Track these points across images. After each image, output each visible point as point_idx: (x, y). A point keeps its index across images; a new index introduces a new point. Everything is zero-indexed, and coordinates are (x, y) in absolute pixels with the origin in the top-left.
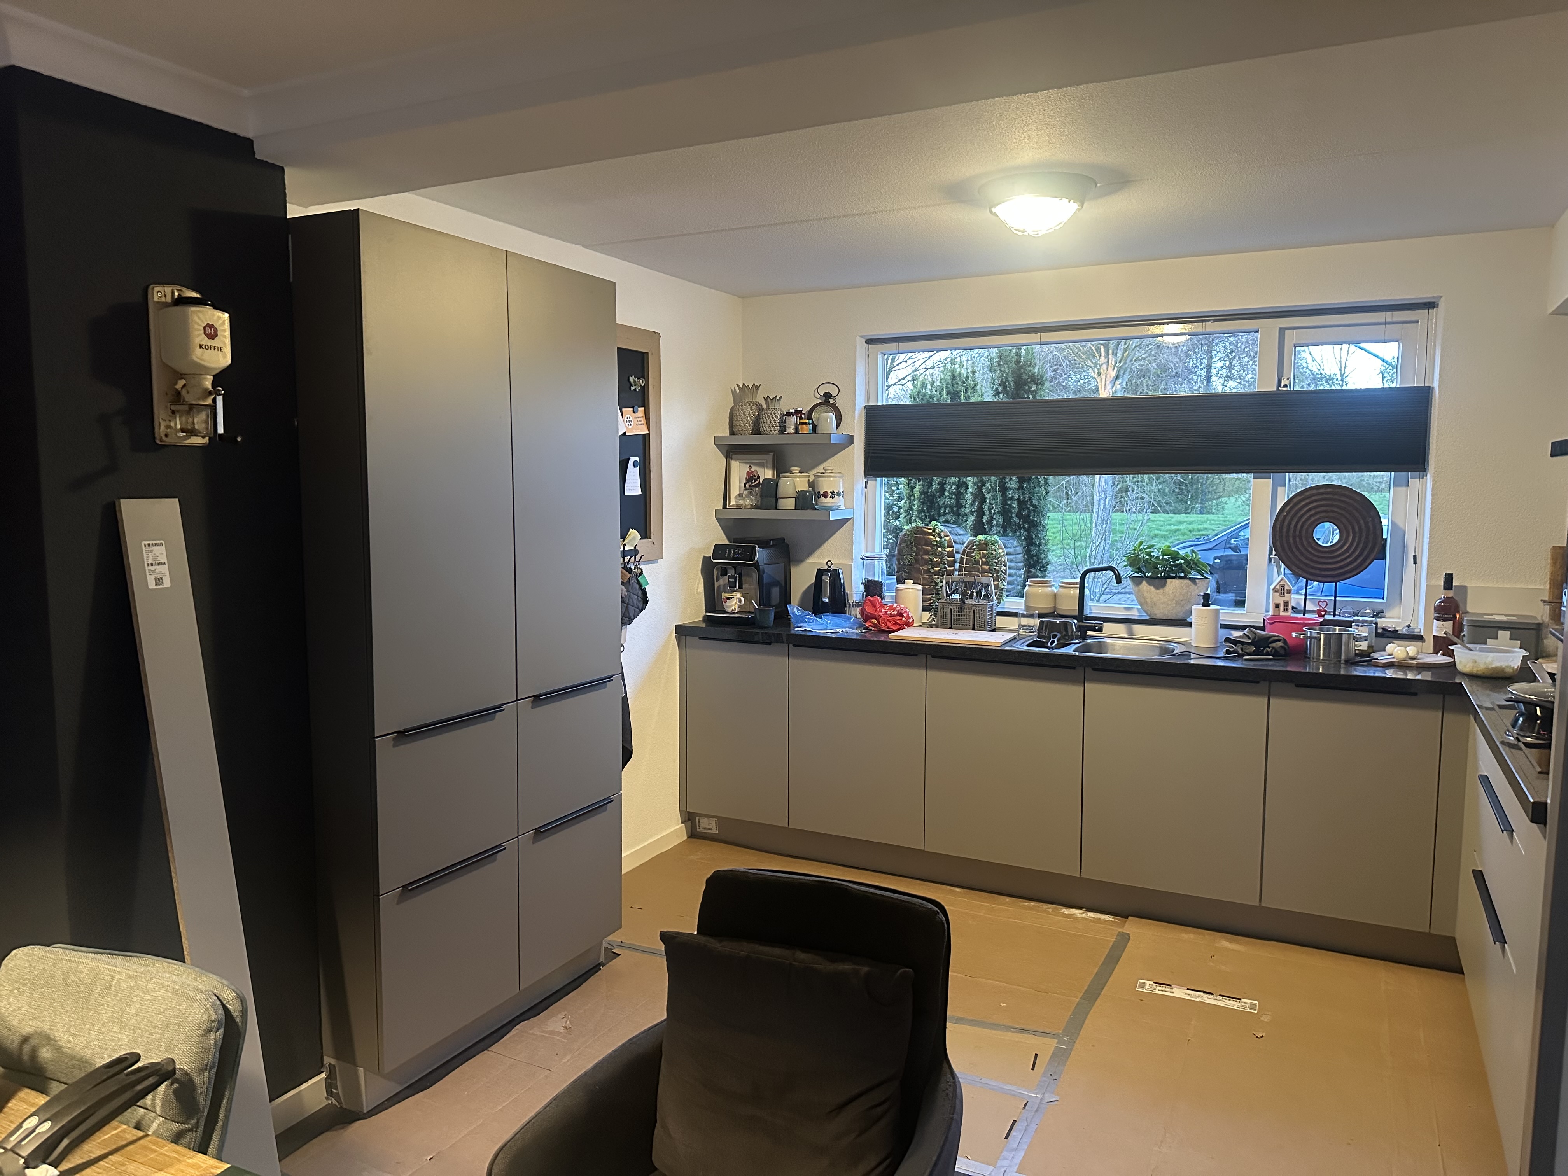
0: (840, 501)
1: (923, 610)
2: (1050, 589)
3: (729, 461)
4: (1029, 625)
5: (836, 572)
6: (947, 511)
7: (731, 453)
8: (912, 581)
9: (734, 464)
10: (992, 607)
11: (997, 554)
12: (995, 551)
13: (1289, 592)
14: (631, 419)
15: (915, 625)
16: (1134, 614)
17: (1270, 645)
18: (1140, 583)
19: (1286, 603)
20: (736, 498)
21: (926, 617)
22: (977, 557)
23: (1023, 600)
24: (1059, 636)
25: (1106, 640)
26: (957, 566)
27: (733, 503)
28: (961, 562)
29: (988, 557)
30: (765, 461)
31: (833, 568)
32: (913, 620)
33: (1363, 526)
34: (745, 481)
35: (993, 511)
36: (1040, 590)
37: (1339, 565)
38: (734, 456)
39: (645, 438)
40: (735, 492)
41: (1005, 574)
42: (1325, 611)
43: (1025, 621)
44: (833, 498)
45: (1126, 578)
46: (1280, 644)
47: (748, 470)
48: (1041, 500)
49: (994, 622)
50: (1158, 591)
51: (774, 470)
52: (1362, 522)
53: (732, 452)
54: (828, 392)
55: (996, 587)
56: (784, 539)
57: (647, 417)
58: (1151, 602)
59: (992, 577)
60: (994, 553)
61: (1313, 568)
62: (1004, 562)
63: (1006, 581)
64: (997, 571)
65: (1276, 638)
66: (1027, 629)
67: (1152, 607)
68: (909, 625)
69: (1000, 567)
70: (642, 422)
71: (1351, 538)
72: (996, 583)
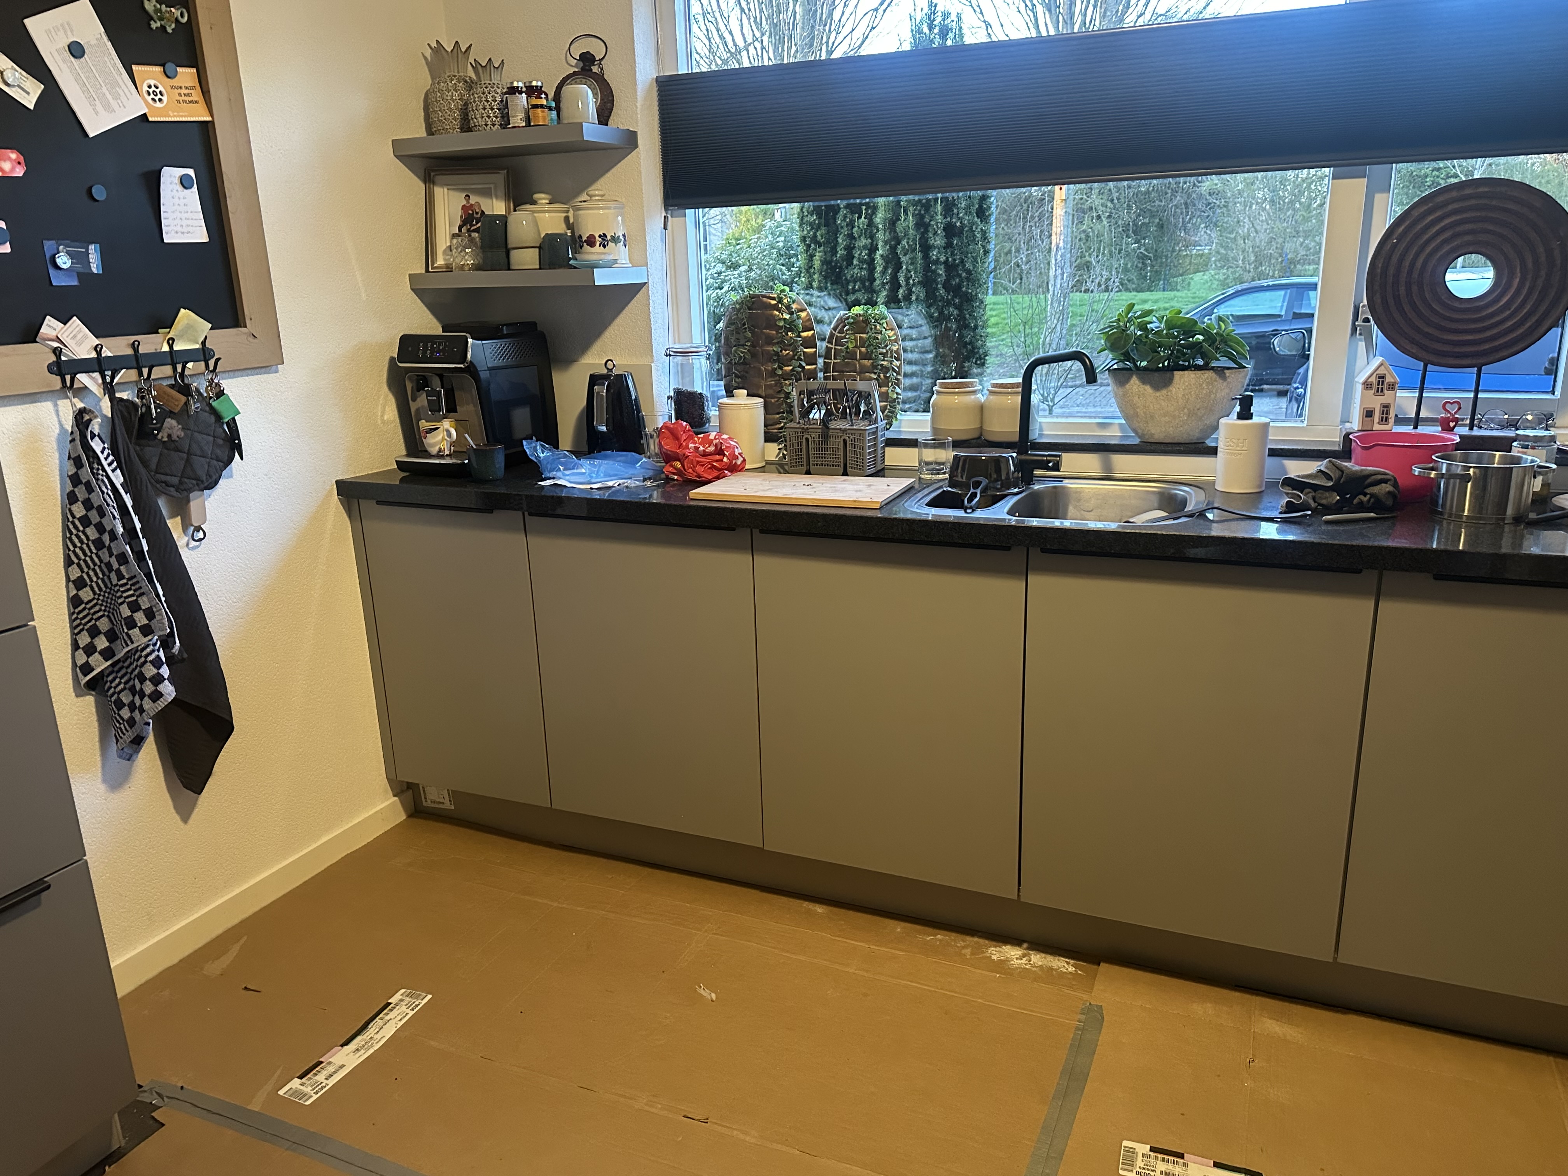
0: (620, 253)
1: (766, 441)
2: (973, 397)
3: (430, 188)
4: (939, 460)
5: (622, 379)
6: (857, 287)
7: (432, 174)
8: (745, 392)
9: (440, 193)
10: (876, 433)
11: (884, 340)
12: (881, 333)
13: (1392, 387)
14: (161, 88)
15: (747, 467)
16: (1114, 434)
17: (1368, 491)
18: (1128, 380)
19: (1386, 408)
20: (444, 252)
21: (773, 451)
22: (851, 346)
23: (928, 416)
24: (985, 482)
25: (1066, 483)
26: (821, 361)
27: (440, 261)
28: (827, 356)
29: (869, 345)
30: (492, 186)
31: (615, 372)
32: (744, 460)
33: (1543, 259)
34: (459, 223)
35: (911, 281)
36: (957, 399)
37: (1488, 334)
38: (439, 178)
39: (206, 129)
40: (443, 241)
41: (898, 373)
42: (1457, 420)
43: (930, 455)
44: (604, 246)
45: (1102, 372)
46: (1387, 488)
47: (464, 202)
48: (977, 263)
49: (879, 459)
50: (1158, 394)
51: (509, 200)
52: (1541, 250)
53: (433, 171)
54: (588, 52)
55: (884, 397)
56: (535, 324)
57: (204, 89)
58: (1145, 413)
59: (876, 379)
60: (879, 337)
61: (1438, 340)
62: (896, 352)
63: (902, 386)
64: (886, 370)
65: (1380, 477)
66: (933, 469)
67: (1147, 422)
68: (734, 469)
69: (891, 362)
70: (195, 98)
71: (1516, 282)
72: (884, 389)
